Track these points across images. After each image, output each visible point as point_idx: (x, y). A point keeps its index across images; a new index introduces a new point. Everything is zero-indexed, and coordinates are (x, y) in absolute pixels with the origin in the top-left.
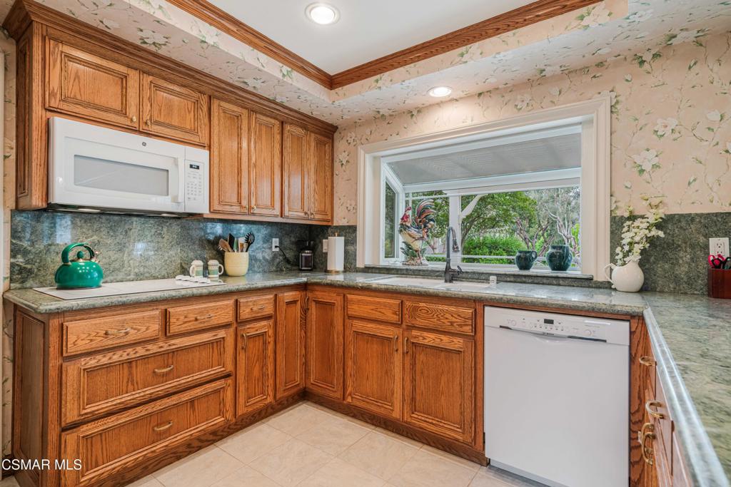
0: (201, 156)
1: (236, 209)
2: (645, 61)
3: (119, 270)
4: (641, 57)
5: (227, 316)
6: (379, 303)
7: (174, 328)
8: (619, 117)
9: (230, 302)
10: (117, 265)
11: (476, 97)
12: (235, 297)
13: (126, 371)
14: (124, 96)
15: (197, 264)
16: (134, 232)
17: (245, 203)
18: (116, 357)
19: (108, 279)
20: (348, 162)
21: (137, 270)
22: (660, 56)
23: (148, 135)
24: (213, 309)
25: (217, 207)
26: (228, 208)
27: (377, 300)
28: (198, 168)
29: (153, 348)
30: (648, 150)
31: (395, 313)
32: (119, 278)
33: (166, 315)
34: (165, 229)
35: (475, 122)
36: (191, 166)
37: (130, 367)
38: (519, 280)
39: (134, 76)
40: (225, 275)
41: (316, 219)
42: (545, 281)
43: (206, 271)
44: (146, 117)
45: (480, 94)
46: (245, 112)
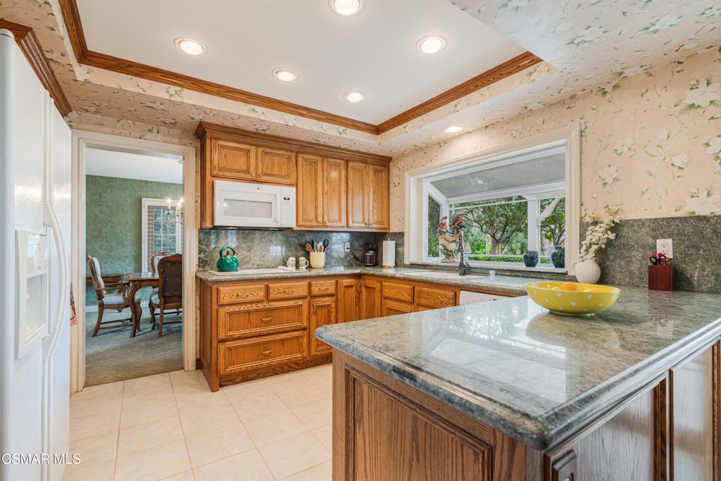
0: (291, 192)
1: (314, 223)
2: (607, 92)
3: (248, 262)
4: (604, 89)
5: (304, 292)
6: (400, 288)
7: (272, 296)
8: (587, 140)
9: (305, 283)
10: (247, 259)
11: (484, 129)
12: (309, 280)
13: (247, 317)
14: (248, 162)
15: (292, 260)
16: (256, 241)
17: (320, 219)
18: (242, 308)
19: (243, 267)
20: (399, 183)
21: (258, 263)
22: (618, 86)
23: (261, 182)
24: (294, 286)
25: (301, 223)
26: (308, 223)
27: (400, 285)
28: (289, 199)
29: (261, 306)
30: (610, 166)
31: (409, 295)
32: (248, 267)
33: (267, 288)
34: (274, 238)
35: (484, 149)
36: (285, 199)
37: (249, 315)
38: (513, 274)
39: (253, 149)
40: (310, 267)
41: (374, 228)
42: (532, 275)
43: (297, 265)
44: (260, 172)
45: (486, 127)
46: (320, 158)
